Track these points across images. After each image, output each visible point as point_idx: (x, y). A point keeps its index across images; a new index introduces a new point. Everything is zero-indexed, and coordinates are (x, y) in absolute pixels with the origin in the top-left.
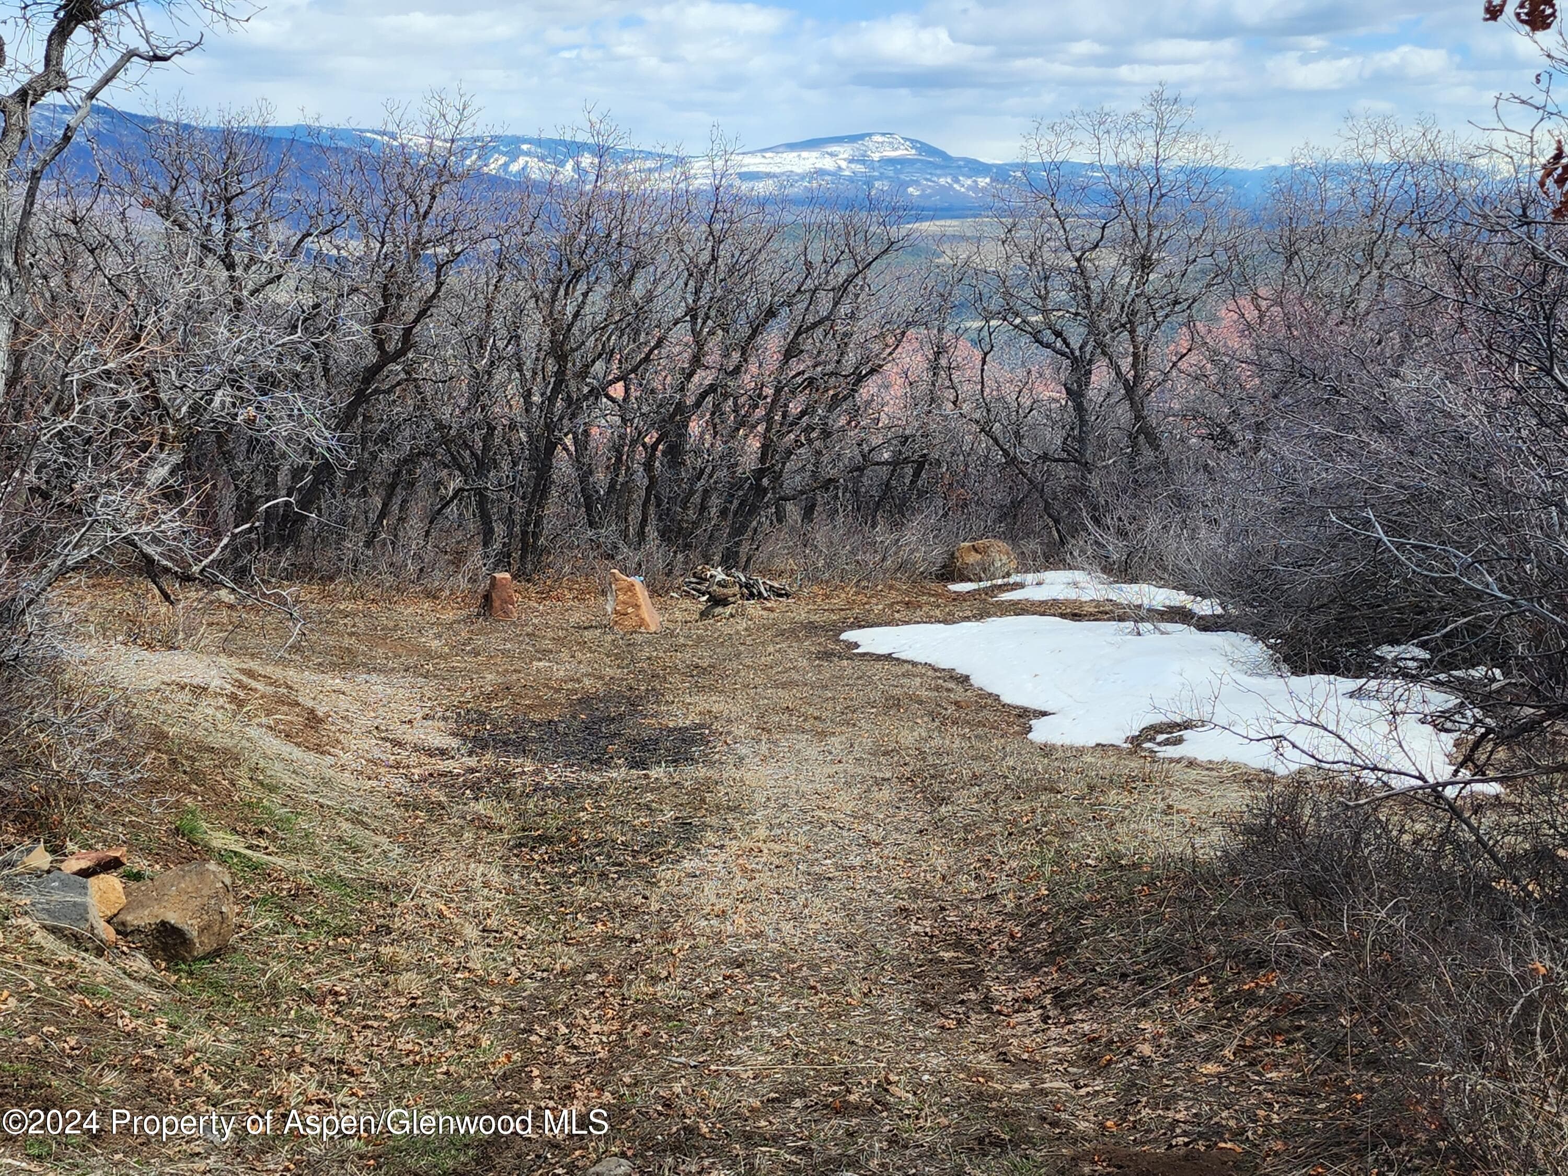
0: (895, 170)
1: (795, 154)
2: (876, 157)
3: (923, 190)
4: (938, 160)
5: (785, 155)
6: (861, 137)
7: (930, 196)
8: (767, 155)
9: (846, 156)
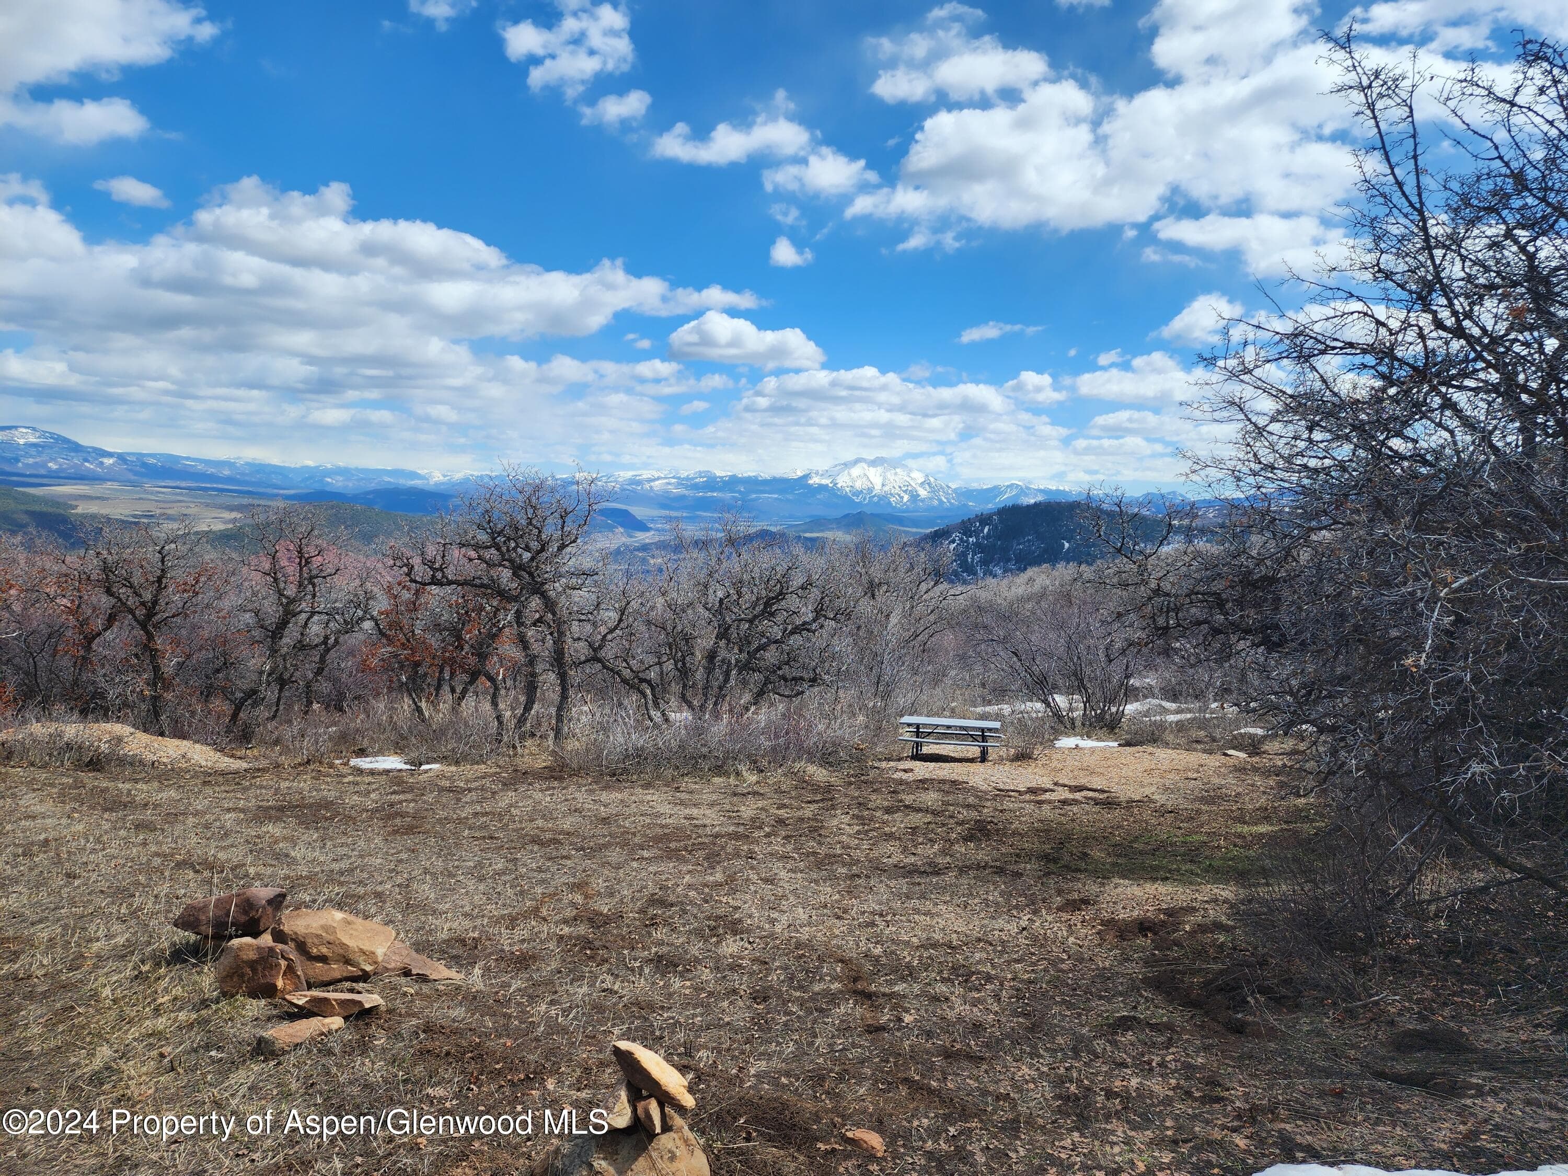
0: (38, 451)
2: (21, 441)
3: (60, 465)
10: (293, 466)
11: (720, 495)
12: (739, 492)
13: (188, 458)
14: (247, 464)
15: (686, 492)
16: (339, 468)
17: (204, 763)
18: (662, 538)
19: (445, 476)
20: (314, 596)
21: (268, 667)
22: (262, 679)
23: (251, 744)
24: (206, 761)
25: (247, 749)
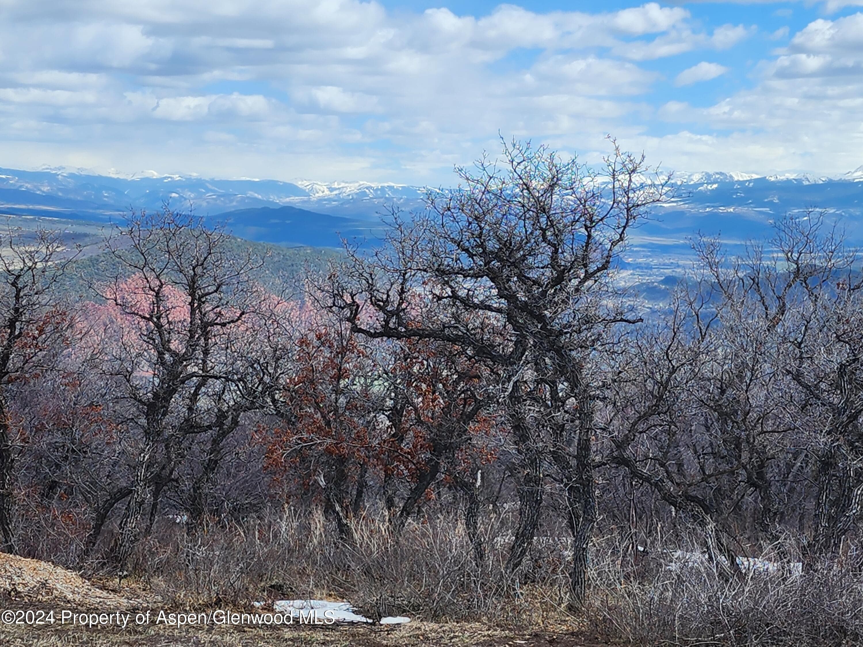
10: (129, 178)
11: (742, 210)
12: (771, 204)
14: (72, 176)
15: (683, 206)
16: (189, 179)
17: (70, 597)
18: (646, 279)
19: (331, 190)
20: (206, 352)
21: (147, 457)
22: (139, 474)
23: (127, 571)
24: (73, 593)
25: (121, 578)
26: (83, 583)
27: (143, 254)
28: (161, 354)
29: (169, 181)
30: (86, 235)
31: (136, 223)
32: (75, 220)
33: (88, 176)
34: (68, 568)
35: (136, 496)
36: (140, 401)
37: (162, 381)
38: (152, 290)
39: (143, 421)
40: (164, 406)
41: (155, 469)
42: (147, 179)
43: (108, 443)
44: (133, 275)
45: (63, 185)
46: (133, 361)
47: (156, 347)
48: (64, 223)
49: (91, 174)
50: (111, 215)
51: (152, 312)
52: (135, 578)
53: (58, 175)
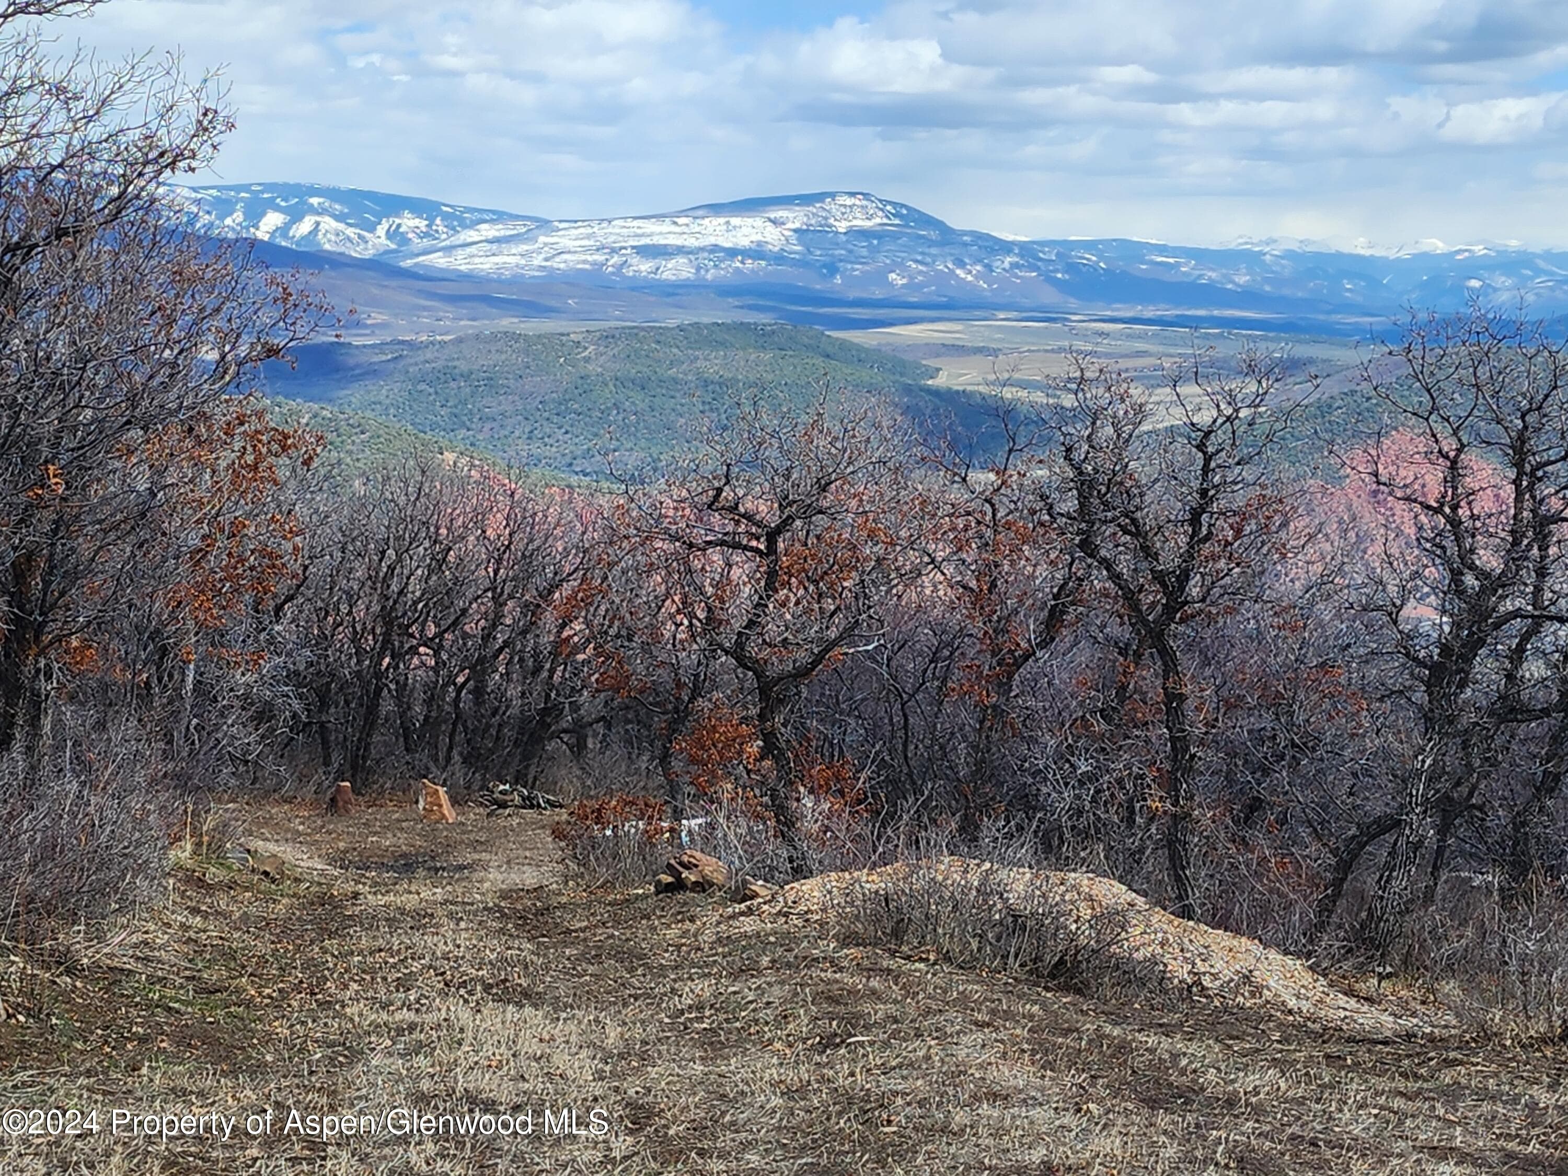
0: (870, 247)
1: (722, 220)
2: (842, 227)
3: (911, 278)
4: (933, 235)
5: (706, 221)
6: (820, 197)
7: (921, 286)
8: (681, 221)
9: (793, 226)
10: (1392, 254)
13: (1162, 249)
14: (1290, 255)
16: (1503, 253)
17: (1292, 1003)
20: (1542, 573)
21: (1428, 762)
22: (1414, 792)
23: (1391, 965)
24: (1298, 997)
25: (1381, 977)
26: (1315, 981)
27: (1429, 391)
28: (1456, 576)
29: (1466, 259)
30: (1311, 361)
31: (1419, 334)
32: (1293, 334)
33: (1318, 254)
34: (1286, 953)
35: (1407, 832)
36: (1415, 659)
37: (1457, 625)
38: (1443, 456)
39: (1420, 696)
40: (1462, 670)
41: (1444, 785)
42: (1425, 255)
43: (1353, 736)
44: (1394, 433)
45: (1273, 272)
46: (1404, 587)
47: (1447, 562)
48: (1272, 340)
49: (1324, 250)
50: (1356, 323)
51: (1443, 497)
52: (1407, 979)
53: (1265, 254)
